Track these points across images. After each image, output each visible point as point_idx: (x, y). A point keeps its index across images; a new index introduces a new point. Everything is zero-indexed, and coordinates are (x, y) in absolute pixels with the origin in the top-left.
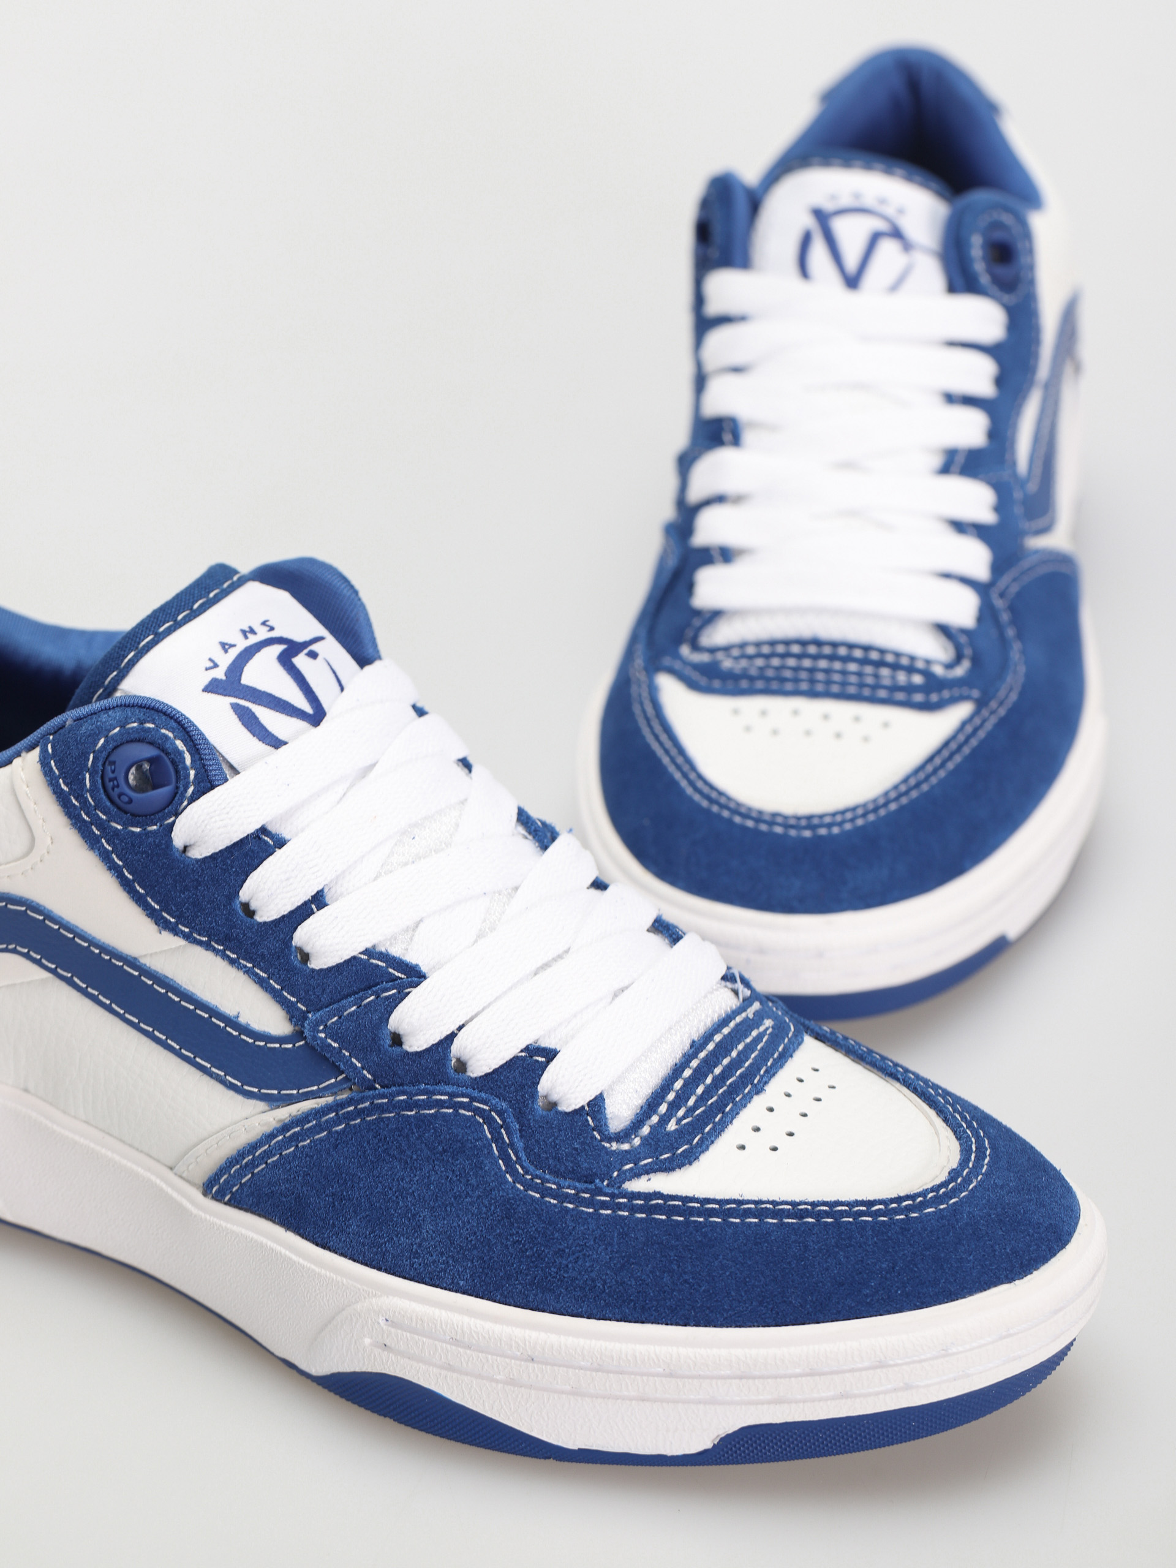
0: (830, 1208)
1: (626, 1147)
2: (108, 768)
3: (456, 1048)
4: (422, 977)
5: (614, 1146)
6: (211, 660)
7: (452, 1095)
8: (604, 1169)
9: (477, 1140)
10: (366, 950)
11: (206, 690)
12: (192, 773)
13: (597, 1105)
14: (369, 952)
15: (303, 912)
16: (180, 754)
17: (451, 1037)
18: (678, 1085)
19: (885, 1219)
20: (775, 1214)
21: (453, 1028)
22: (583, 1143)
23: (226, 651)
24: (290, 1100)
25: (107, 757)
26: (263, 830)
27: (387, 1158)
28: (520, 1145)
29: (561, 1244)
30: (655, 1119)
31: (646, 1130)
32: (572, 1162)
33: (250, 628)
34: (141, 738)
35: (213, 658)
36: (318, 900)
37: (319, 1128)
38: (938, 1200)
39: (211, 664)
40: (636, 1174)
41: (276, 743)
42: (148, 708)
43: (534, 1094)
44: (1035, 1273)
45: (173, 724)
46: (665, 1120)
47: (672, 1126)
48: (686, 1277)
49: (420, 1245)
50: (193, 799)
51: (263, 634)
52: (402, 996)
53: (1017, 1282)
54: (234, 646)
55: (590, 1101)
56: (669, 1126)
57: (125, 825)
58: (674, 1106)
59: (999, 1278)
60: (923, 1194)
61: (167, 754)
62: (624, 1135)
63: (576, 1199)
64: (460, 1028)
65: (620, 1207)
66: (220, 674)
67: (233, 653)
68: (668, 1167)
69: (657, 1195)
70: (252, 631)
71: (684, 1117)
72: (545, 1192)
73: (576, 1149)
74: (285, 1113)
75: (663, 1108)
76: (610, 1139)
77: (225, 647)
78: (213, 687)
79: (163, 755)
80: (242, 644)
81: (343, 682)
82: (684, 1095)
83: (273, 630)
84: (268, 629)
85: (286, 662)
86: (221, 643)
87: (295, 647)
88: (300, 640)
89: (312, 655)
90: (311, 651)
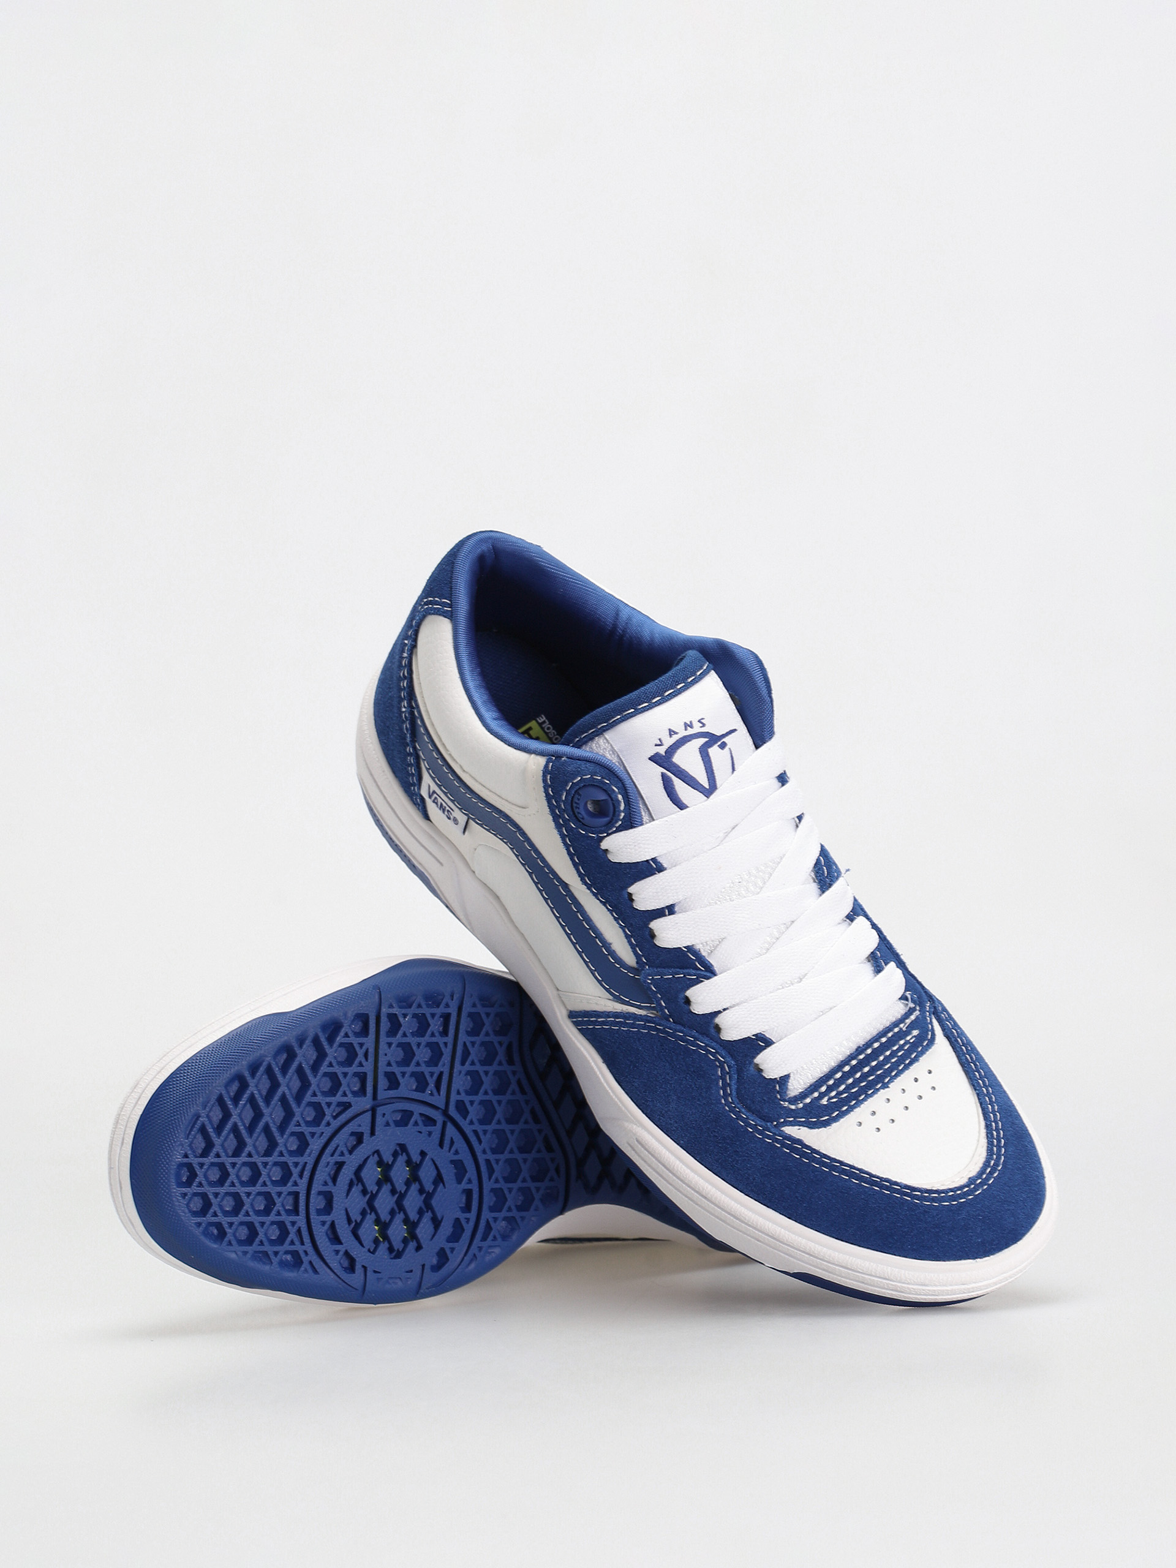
0: (890, 1185)
1: (793, 1107)
2: (577, 796)
3: (718, 1020)
4: (714, 974)
5: (786, 1104)
6: (660, 740)
7: (707, 1045)
8: (776, 1116)
9: (713, 1075)
10: (688, 946)
12: (623, 814)
13: (785, 1079)
14: (690, 949)
15: (659, 913)
16: (619, 802)
17: (719, 1012)
18: (839, 1075)
19: (918, 1202)
20: (858, 1177)
21: (720, 1009)
22: (769, 1098)
23: (671, 736)
24: (624, 1002)
25: (578, 790)
26: (654, 860)
27: (664, 1060)
28: (734, 1087)
29: (738, 1148)
30: (816, 1094)
31: (808, 1100)
32: (760, 1106)
33: (691, 722)
34: (600, 786)
35: (662, 739)
36: (670, 910)
37: (633, 1026)
38: (953, 1198)
39: (659, 743)
40: (792, 1124)
41: (681, 806)
42: (609, 770)
43: (751, 1062)
44: (992, 1256)
45: (620, 785)
46: (822, 1096)
48: (797, 1195)
49: (666, 1112)
50: (619, 830)
51: (697, 729)
52: (697, 982)
53: (978, 1260)
54: (677, 733)
55: (782, 1077)
56: (823, 1101)
57: (577, 827)
58: (830, 1089)
59: (968, 1256)
60: (945, 1191)
61: (612, 800)
62: (794, 1100)
63: (754, 1127)
64: (724, 1010)
65: (777, 1141)
66: (662, 750)
67: (675, 738)
68: (812, 1126)
69: (800, 1142)
70: (691, 726)
71: (833, 1097)
72: (739, 1118)
73: (764, 1100)
74: (619, 1007)
75: (823, 1089)
76: (785, 1101)
77: (672, 733)
78: (655, 759)
79: (610, 799)
80: (682, 733)
81: (736, 766)
82: (838, 1083)
83: (704, 725)
84: (701, 725)
85: (704, 752)
86: (670, 730)
87: (713, 739)
88: (719, 734)
89: (723, 746)
90: (724, 742)
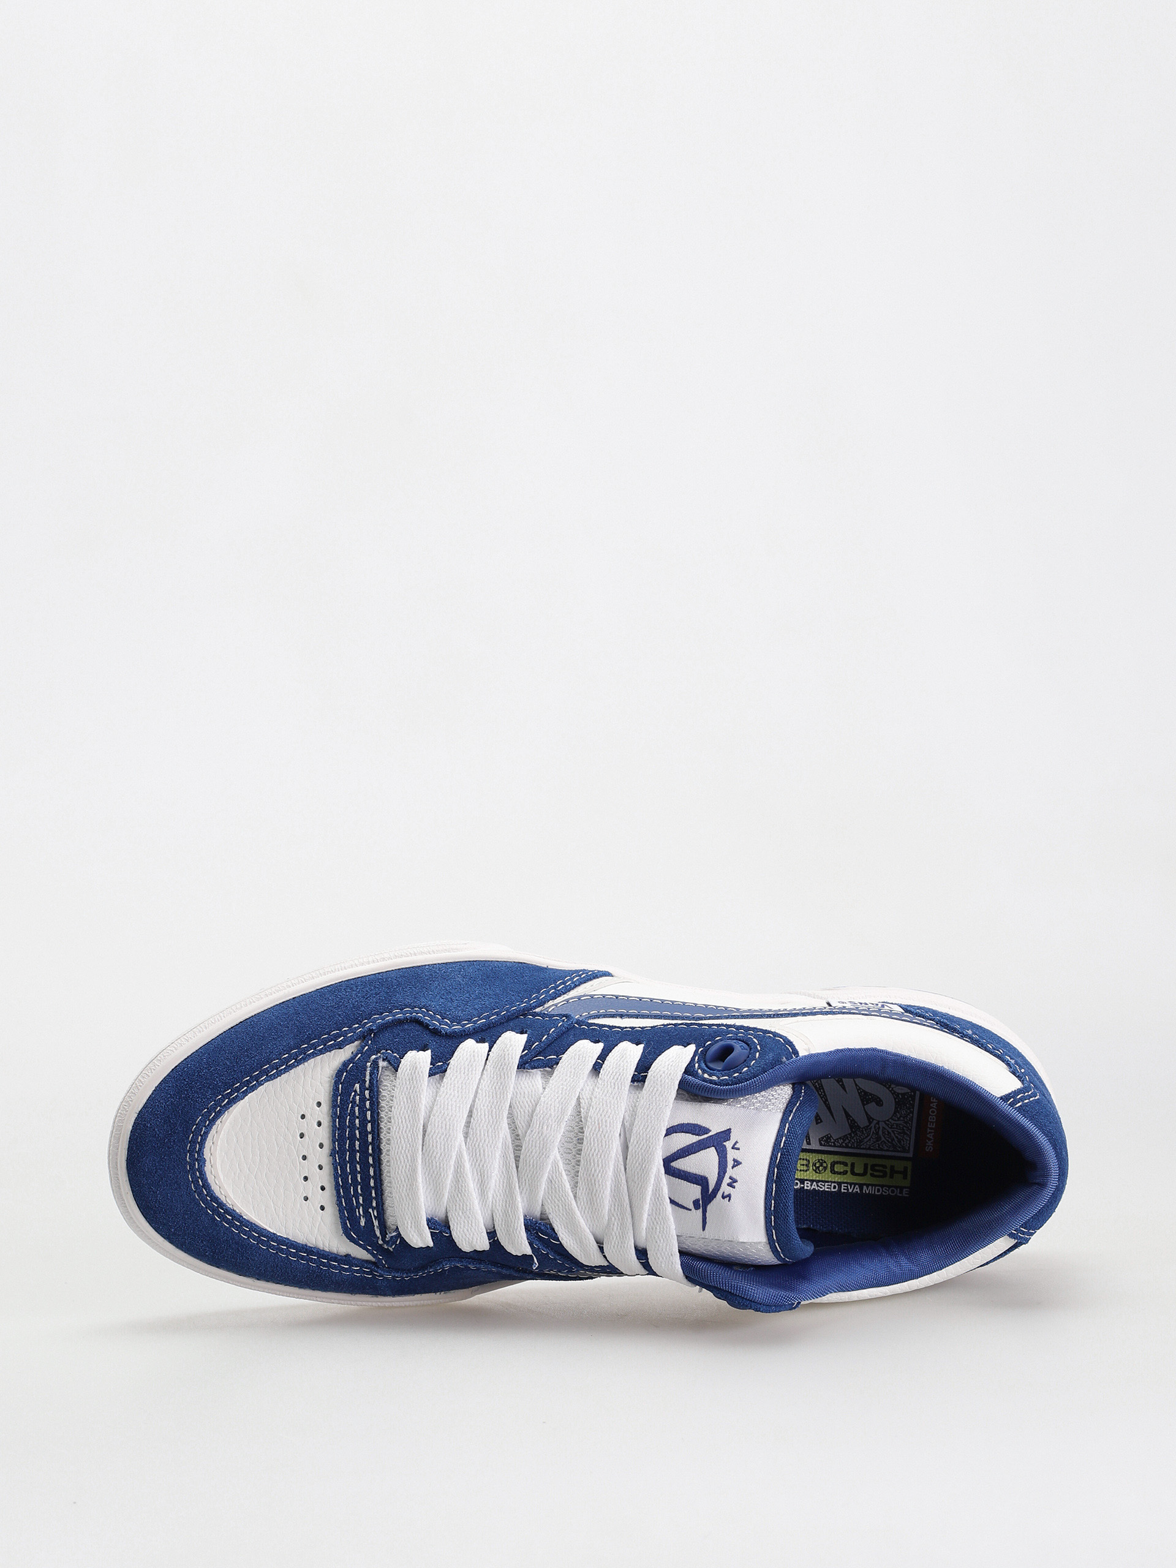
1: (372, 1058)
3: (486, 1044)
5: (378, 1054)
6: (738, 1149)
7: (476, 1025)
8: (377, 1040)
11: (729, 1130)
22: (394, 1044)
23: (735, 1161)
30: (367, 1084)
31: (367, 1076)
32: (394, 1032)
33: (733, 1187)
35: (737, 1151)
39: (736, 1147)
41: (670, 1131)
43: (431, 1047)
46: (363, 1089)
47: (357, 1086)
51: (725, 1188)
54: (733, 1168)
55: (399, 1065)
58: (363, 1099)
62: (376, 1063)
66: (728, 1145)
67: (730, 1163)
68: (345, 1064)
71: (355, 1096)
73: (396, 1039)
75: (367, 1094)
76: (382, 1055)
77: (737, 1163)
78: (726, 1134)
80: (730, 1172)
82: (363, 1111)
83: (723, 1197)
84: (725, 1195)
85: (701, 1181)
86: (741, 1163)
87: (707, 1197)
88: (709, 1207)
89: (696, 1204)
90: (700, 1208)
